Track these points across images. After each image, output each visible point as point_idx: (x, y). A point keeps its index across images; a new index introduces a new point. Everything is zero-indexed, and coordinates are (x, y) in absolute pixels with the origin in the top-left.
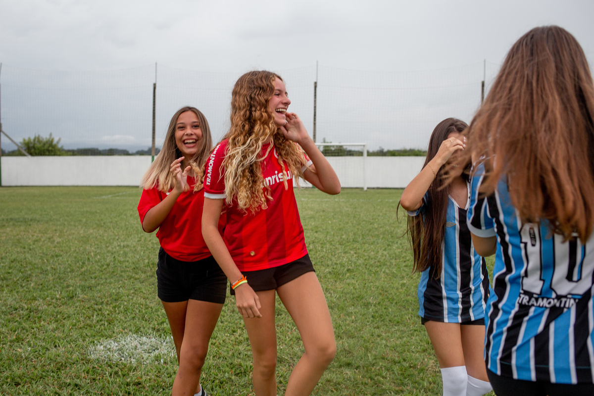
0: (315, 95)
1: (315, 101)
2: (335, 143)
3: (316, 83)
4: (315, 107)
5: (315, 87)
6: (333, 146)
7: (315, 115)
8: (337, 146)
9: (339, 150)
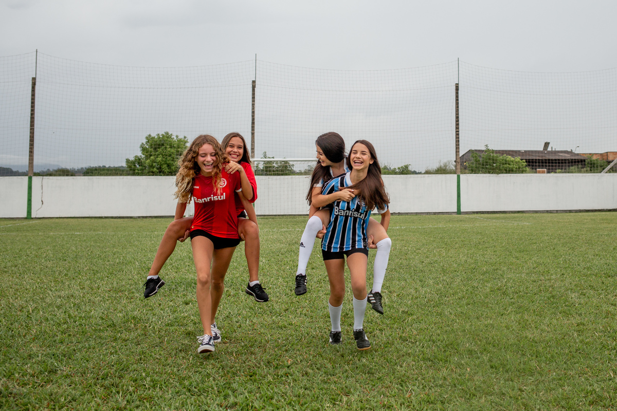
0: (253, 98)
1: (253, 105)
2: (278, 158)
3: (254, 82)
4: (253, 112)
5: (254, 87)
6: (277, 162)
7: (253, 123)
8: (281, 162)
9: (283, 167)
